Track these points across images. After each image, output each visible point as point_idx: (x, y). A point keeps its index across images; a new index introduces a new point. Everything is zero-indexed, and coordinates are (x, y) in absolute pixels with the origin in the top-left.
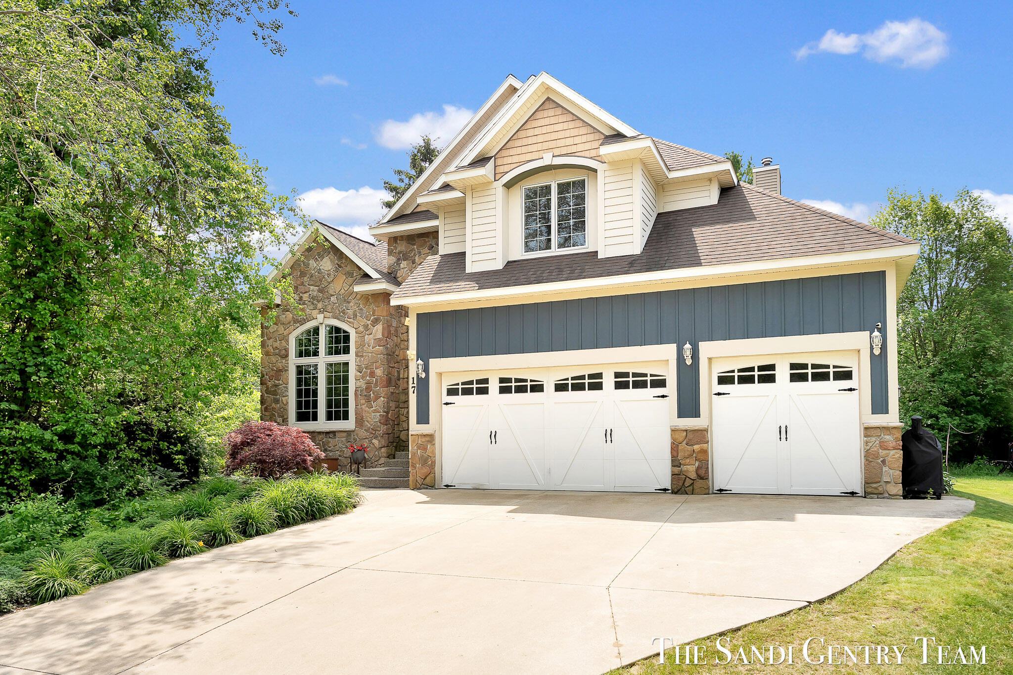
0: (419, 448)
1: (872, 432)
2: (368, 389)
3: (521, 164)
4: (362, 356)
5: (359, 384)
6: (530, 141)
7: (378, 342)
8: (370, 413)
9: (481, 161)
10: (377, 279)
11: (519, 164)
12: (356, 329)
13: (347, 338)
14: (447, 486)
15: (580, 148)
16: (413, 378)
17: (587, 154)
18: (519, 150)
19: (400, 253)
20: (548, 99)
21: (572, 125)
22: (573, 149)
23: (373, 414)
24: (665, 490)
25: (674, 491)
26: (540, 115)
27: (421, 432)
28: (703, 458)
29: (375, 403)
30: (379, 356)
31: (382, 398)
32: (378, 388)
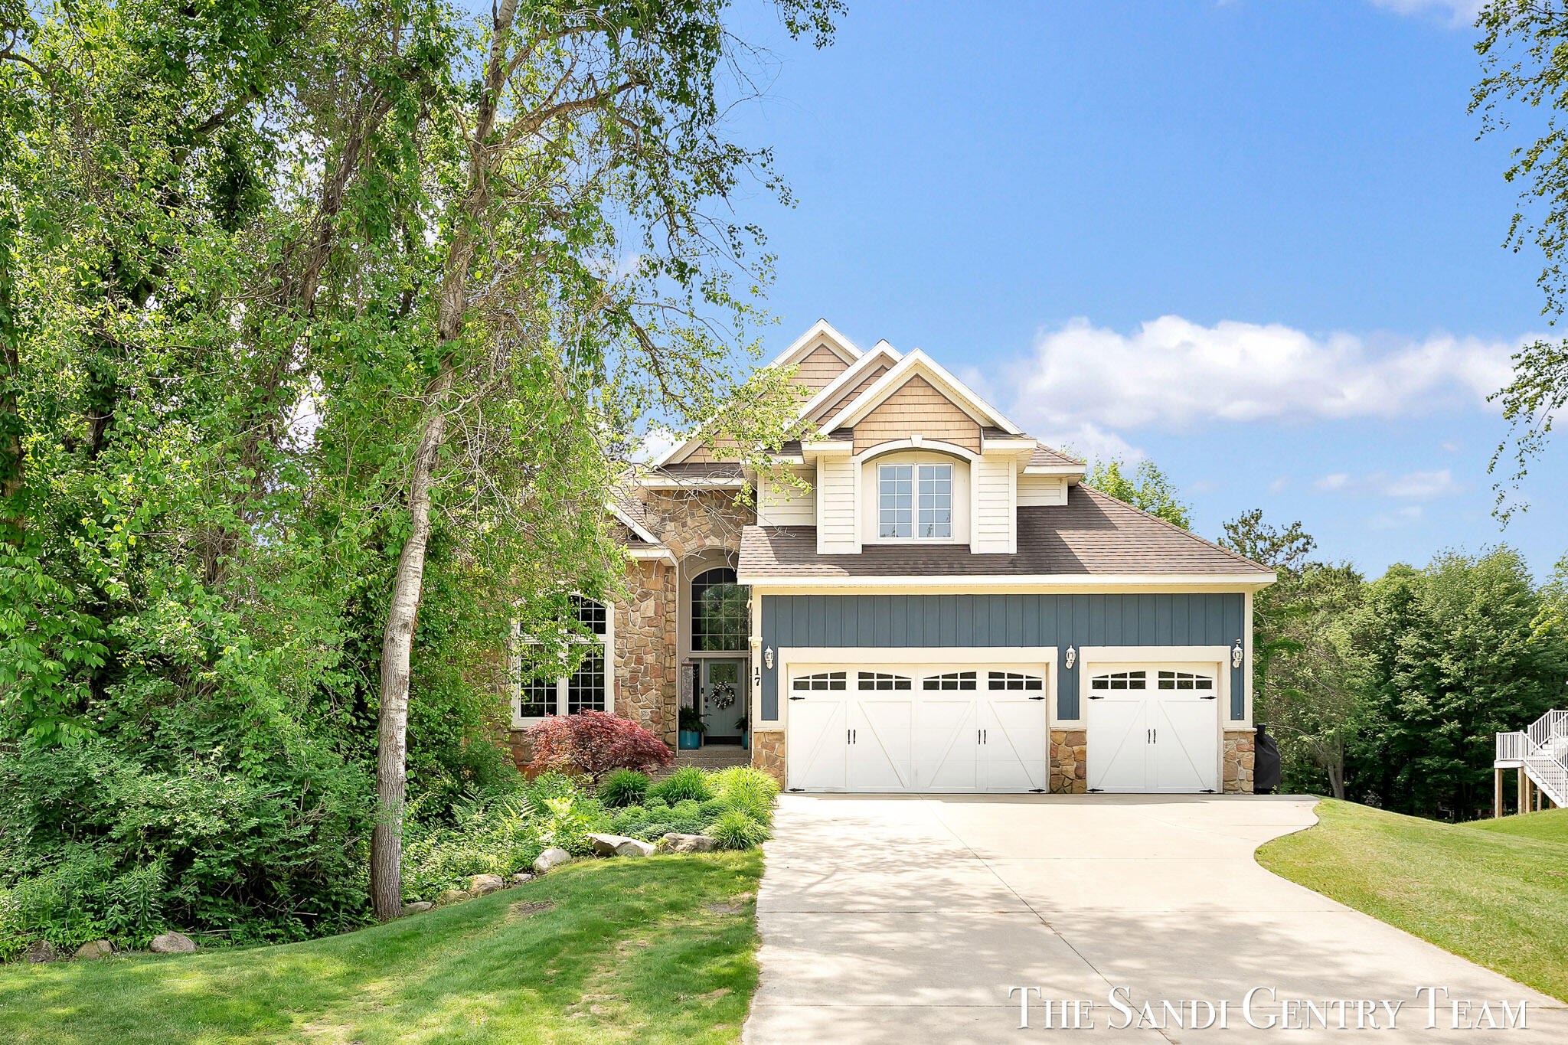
0: (764, 747)
1: (1230, 736)
2: (634, 677)
3: (884, 441)
4: (623, 637)
5: (620, 672)
6: (896, 417)
7: (649, 622)
8: (636, 709)
9: (841, 433)
10: (654, 545)
11: (881, 441)
12: (616, 603)
13: (601, 613)
14: (794, 789)
15: (953, 434)
16: (757, 668)
17: (958, 441)
18: (882, 426)
20: (917, 375)
21: (943, 408)
22: (945, 435)
23: (640, 710)
24: (1039, 791)
25: (1052, 792)
26: (906, 391)
27: (768, 730)
28: (1081, 759)
29: (644, 696)
30: (649, 638)
31: (653, 690)
32: (648, 678)
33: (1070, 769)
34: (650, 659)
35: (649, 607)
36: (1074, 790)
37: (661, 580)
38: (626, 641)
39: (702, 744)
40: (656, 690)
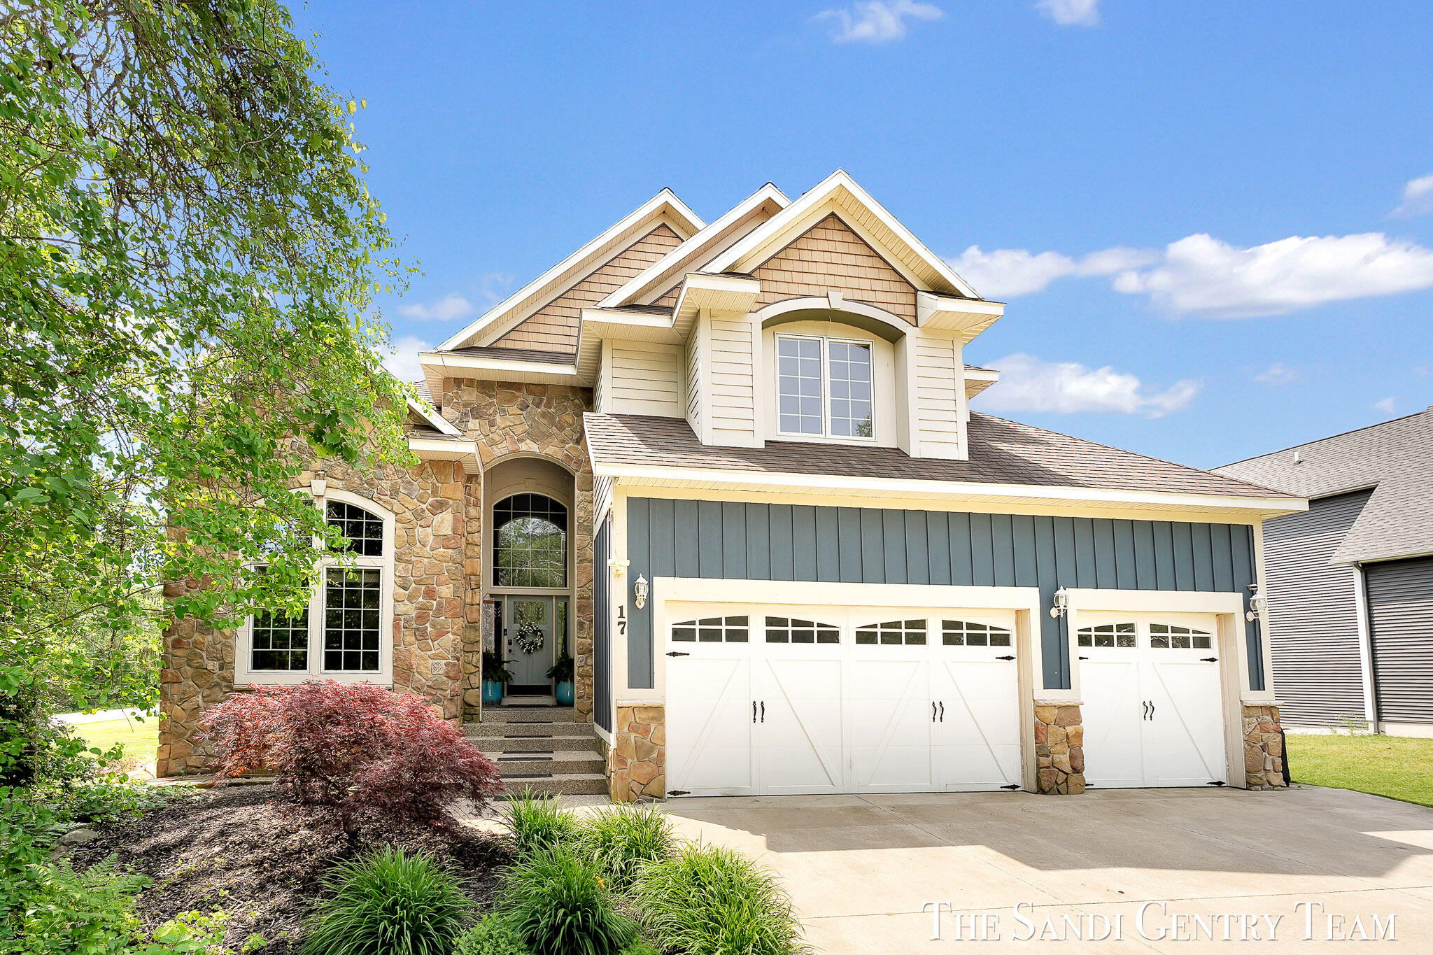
1: (1253, 712)
2: (422, 616)
3: (792, 297)
4: (409, 562)
5: (402, 608)
6: (806, 267)
7: (445, 541)
8: (425, 660)
10: (453, 436)
11: (787, 297)
12: (397, 514)
13: (376, 527)
14: (675, 793)
15: (881, 297)
16: (621, 608)
17: (890, 308)
18: (787, 276)
19: (465, 405)
20: (833, 215)
21: (867, 262)
22: (870, 296)
23: (431, 661)
24: (1014, 787)
25: (1041, 791)
26: (820, 233)
27: (639, 703)
28: (1074, 743)
29: (436, 642)
30: (444, 564)
31: (450, 635)
32: (443, 618)
33: (1063, 759)
34: (446, 591)
35: (446, 523)
36: (1071, 789)
37: (461, 488)
38: (410, 566)
39: (505, 695)
40: (453, 634)
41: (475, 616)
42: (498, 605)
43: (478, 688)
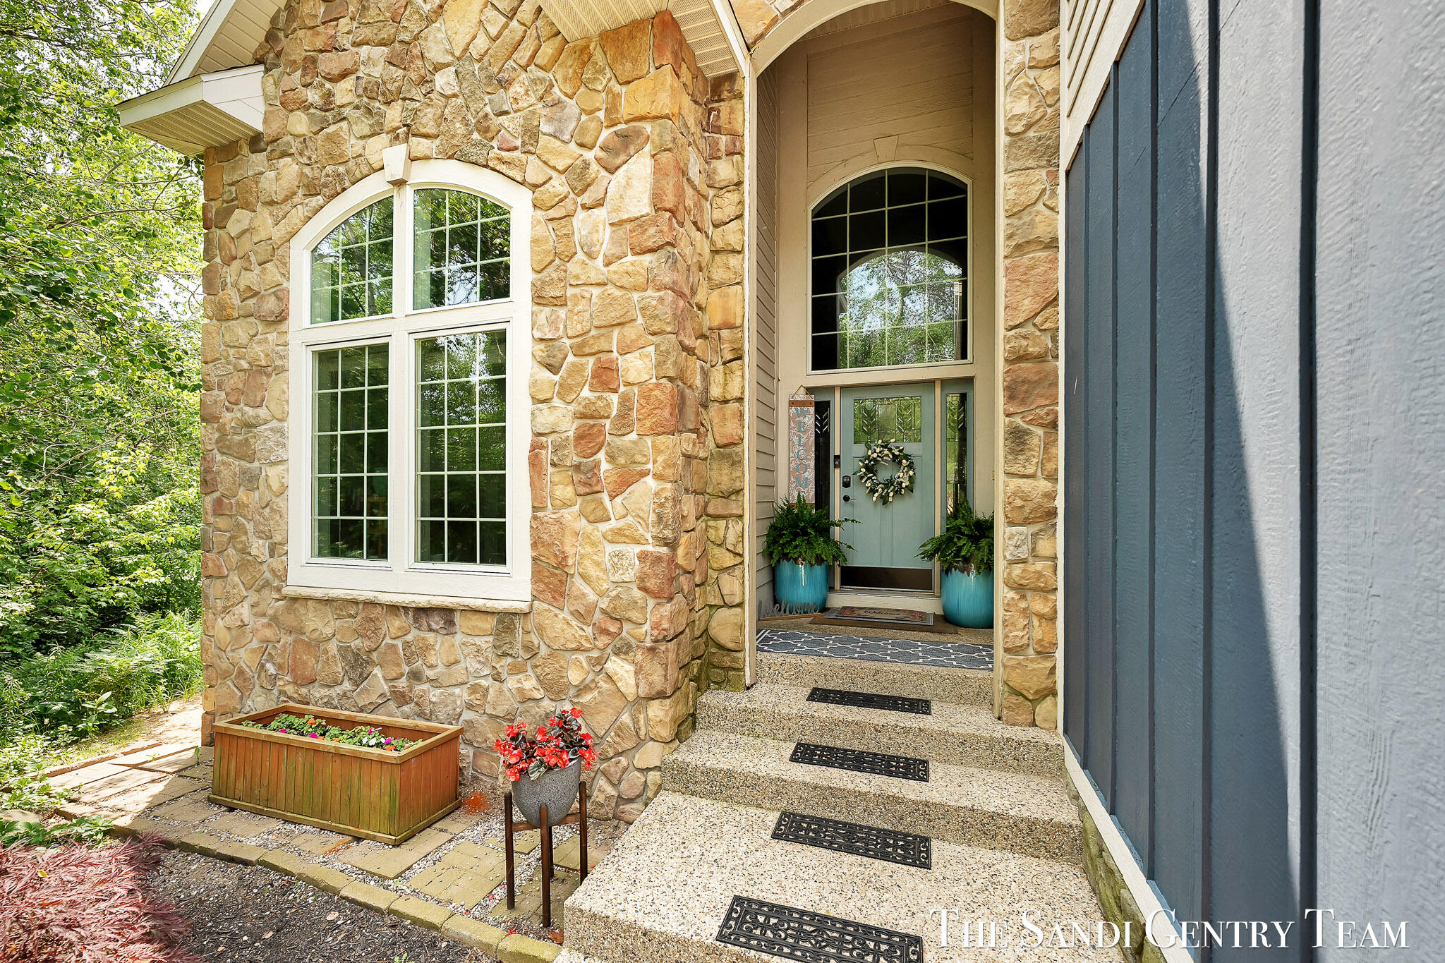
2: (588, 438)
4: (559, 302)
5: (547, 418)
8: (594, 544)
12: (535, 187)
23: (609, 548)
29: (618, 500)
30: (636, 296)
31: (649, 480)
32: (633, 436)
34: (639, 367)
38: (562, 313)
39: (837, 585)
40: (658, 477)
41: (731, 428)
42: (822, 409)
43: (740, 605)
